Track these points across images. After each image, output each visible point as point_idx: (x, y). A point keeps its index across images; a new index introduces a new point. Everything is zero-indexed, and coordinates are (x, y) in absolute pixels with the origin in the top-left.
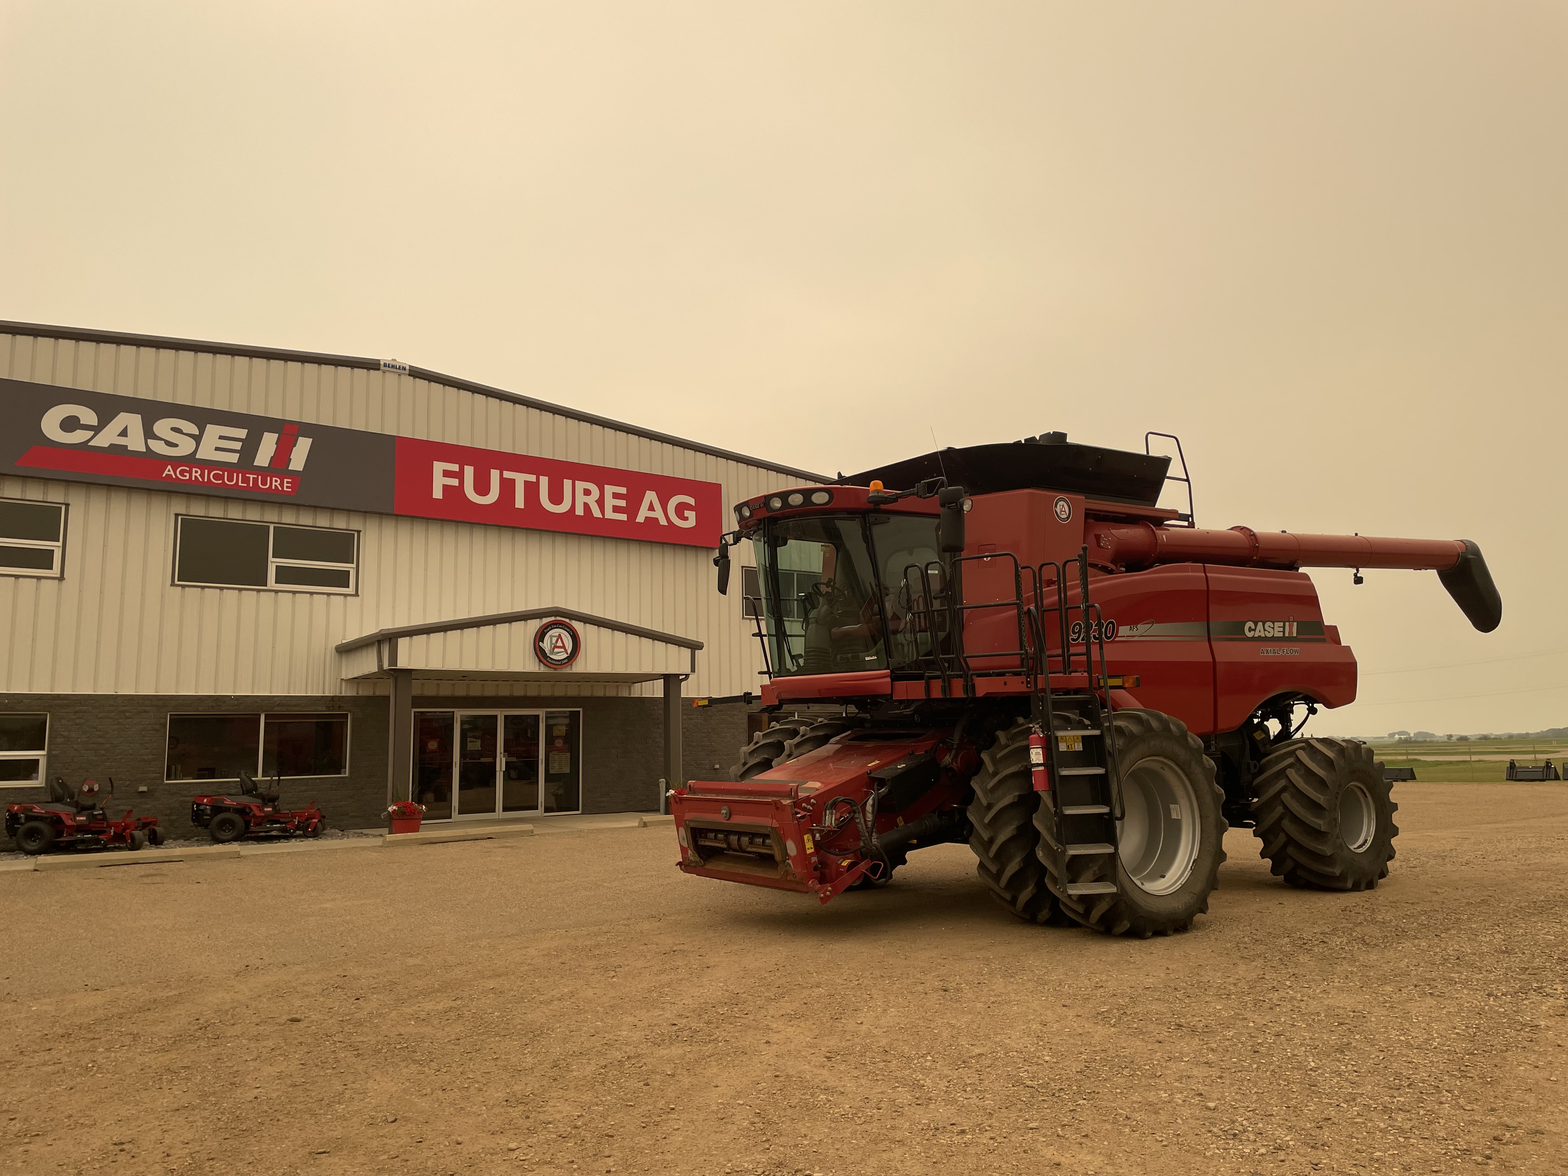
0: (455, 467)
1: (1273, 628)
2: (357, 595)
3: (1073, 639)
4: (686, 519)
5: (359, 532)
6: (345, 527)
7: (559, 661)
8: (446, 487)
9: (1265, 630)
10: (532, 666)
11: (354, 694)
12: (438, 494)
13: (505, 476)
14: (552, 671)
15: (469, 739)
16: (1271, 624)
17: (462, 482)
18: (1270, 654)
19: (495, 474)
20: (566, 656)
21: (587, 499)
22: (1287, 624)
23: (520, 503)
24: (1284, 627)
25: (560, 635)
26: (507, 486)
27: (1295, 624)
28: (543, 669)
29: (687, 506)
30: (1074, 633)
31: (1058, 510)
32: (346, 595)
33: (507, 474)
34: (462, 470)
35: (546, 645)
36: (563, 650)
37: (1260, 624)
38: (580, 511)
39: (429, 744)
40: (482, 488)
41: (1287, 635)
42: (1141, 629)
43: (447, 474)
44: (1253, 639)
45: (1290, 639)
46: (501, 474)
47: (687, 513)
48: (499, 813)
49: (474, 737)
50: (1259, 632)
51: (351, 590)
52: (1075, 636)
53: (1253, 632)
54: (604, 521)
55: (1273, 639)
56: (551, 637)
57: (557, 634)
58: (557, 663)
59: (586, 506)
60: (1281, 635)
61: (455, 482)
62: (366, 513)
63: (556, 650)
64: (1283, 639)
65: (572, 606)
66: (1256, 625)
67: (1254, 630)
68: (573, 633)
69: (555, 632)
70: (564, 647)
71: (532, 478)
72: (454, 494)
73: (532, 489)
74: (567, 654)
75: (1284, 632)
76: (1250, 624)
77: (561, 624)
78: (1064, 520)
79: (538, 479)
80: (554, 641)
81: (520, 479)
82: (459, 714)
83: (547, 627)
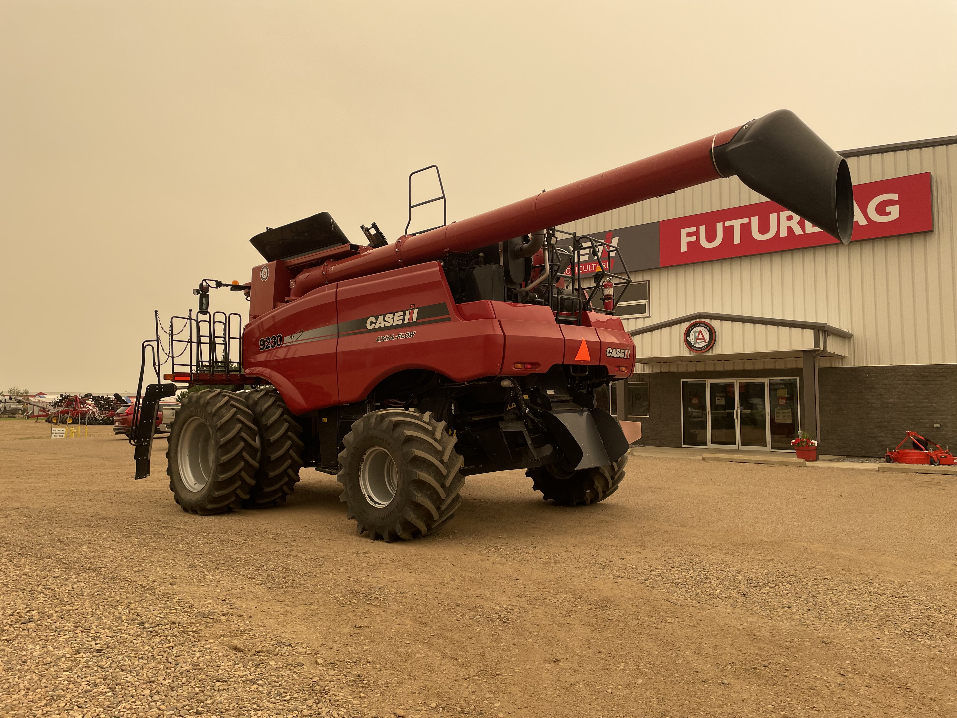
0: (694, 229)
1: (393, 318)
2: (649, 317)
3: (261, 349)
4: (889, 213)
5: (649, 281)
6: (642, 280)
7: (700, 348)
8: (688, 243)
9: (385, 321)
10: (685, 352)
11: (651, 372)
12: (684, 248)
13: (726, 225)
14: (698, 355)
15: (717, 398)
16: (391, 315)
17: (698, 238)
18: (384, 340)
19: (719, 227)
20: (705, 344)
21: (790, 223)
22: (408, 312)
23: (737, 240)
24: (404, 316)
25: (700, 331)
26: (728, 232)
27: (416, 311)
28: (693, 354)
29: (891, 203)
30: (262, 345)
31: (262, 275)
32: (644, 318)
33: (728, 224)
34: (698, 229)
35: (691, 338)
36: (703, 340)
37: (381, 318)
38: (784, 233)
39: (693, 400)
40: (711, 237)
41: (406, 321)
42: (297, 337)
43: (689, 235)
44: (374, 330)
45: (411, 324)
46: (724, 224)
47: (888, 209)
48: (738, 446)
49: (720, 396)
50: (380, 323)
51: (646, 314)
52: (262, 347)
53: (373, 325)
54: (805, 236)
55: (393, 327)
56: (695, 332)
57: (699, 330)
58: (699, 349)
59: (789, 229)
60: (400, 322)
61: (694, 238)
62: (651, 270)
63: (698, 341)
64: (403, 326)
65: (709, 310)
66: (377, 320)
67: (375, 323)
68: (709, 328)
69: (697, 329)
70: (703, 338)
71: (746, 220)
72: (694, 246)
73: (746, 229)
74: (706, 343)
75: (403, 320)
76: (373, 319)
77: (701, 323)
78: (264, 279)
79: (750, 220)
80: (697, 335)
81: (736, 224)
82: (708, 382)
83: (692, 326)
